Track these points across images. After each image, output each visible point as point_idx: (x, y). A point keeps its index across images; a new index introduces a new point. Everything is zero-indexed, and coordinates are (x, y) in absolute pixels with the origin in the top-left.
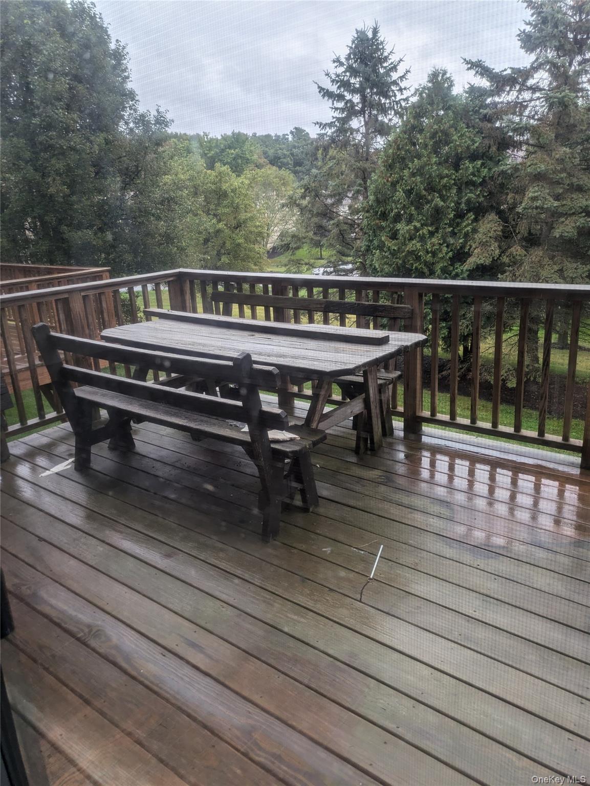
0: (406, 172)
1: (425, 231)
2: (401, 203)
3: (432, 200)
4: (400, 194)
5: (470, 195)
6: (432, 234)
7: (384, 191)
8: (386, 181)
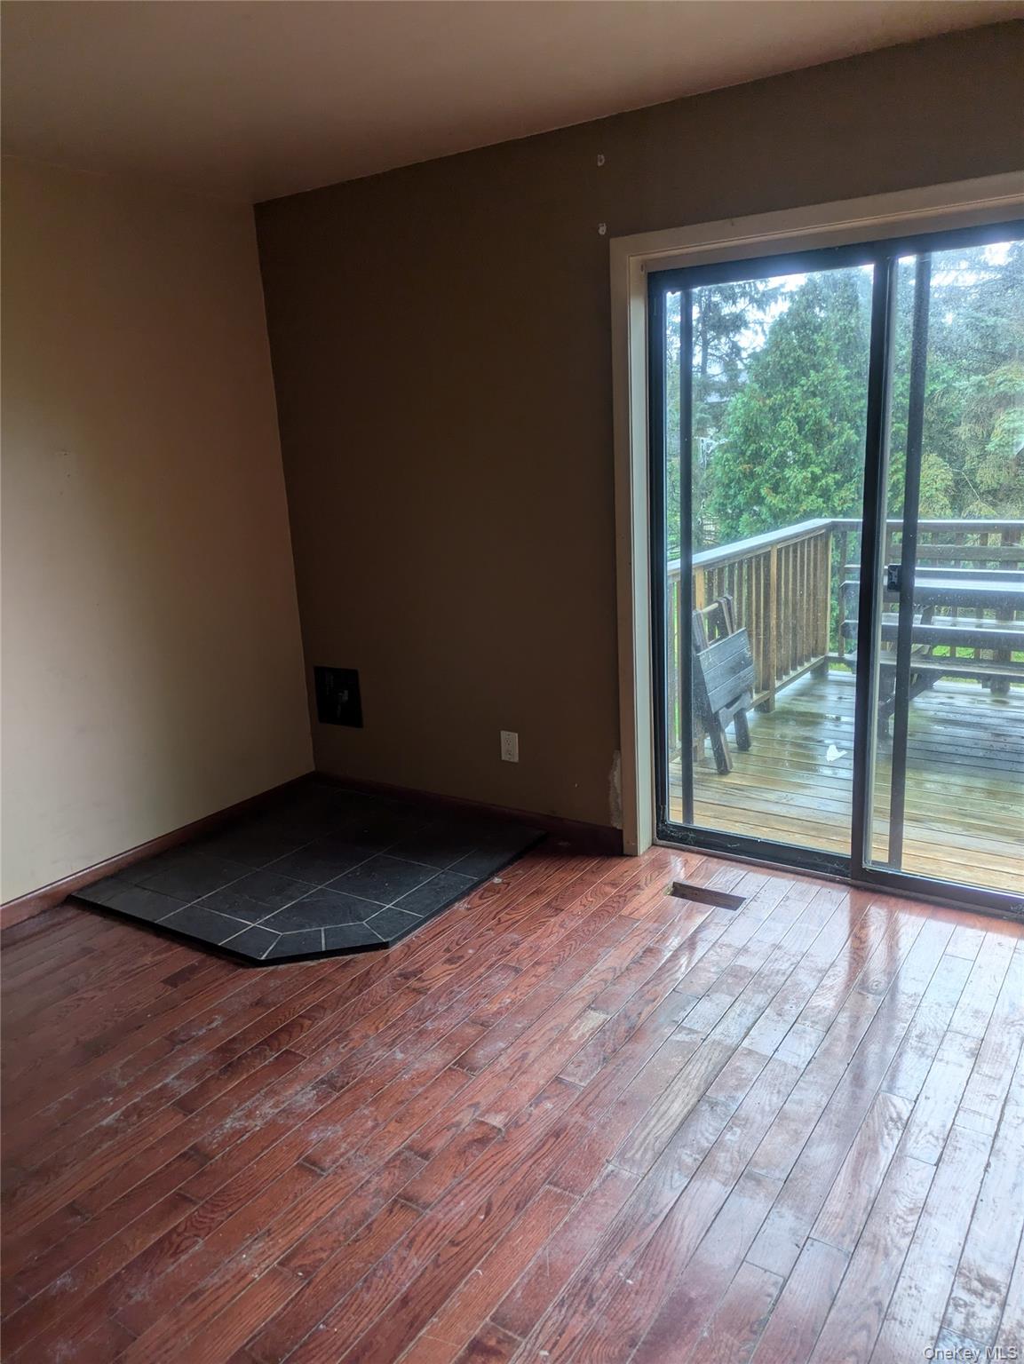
0: (797, 391)
1: (830, 479)
2: (790, 438)
3: (841, 433)
4: (787, 425)
5: (899, 425)
6: (839, 485)
7: (759, 420)
8: (762, 405)
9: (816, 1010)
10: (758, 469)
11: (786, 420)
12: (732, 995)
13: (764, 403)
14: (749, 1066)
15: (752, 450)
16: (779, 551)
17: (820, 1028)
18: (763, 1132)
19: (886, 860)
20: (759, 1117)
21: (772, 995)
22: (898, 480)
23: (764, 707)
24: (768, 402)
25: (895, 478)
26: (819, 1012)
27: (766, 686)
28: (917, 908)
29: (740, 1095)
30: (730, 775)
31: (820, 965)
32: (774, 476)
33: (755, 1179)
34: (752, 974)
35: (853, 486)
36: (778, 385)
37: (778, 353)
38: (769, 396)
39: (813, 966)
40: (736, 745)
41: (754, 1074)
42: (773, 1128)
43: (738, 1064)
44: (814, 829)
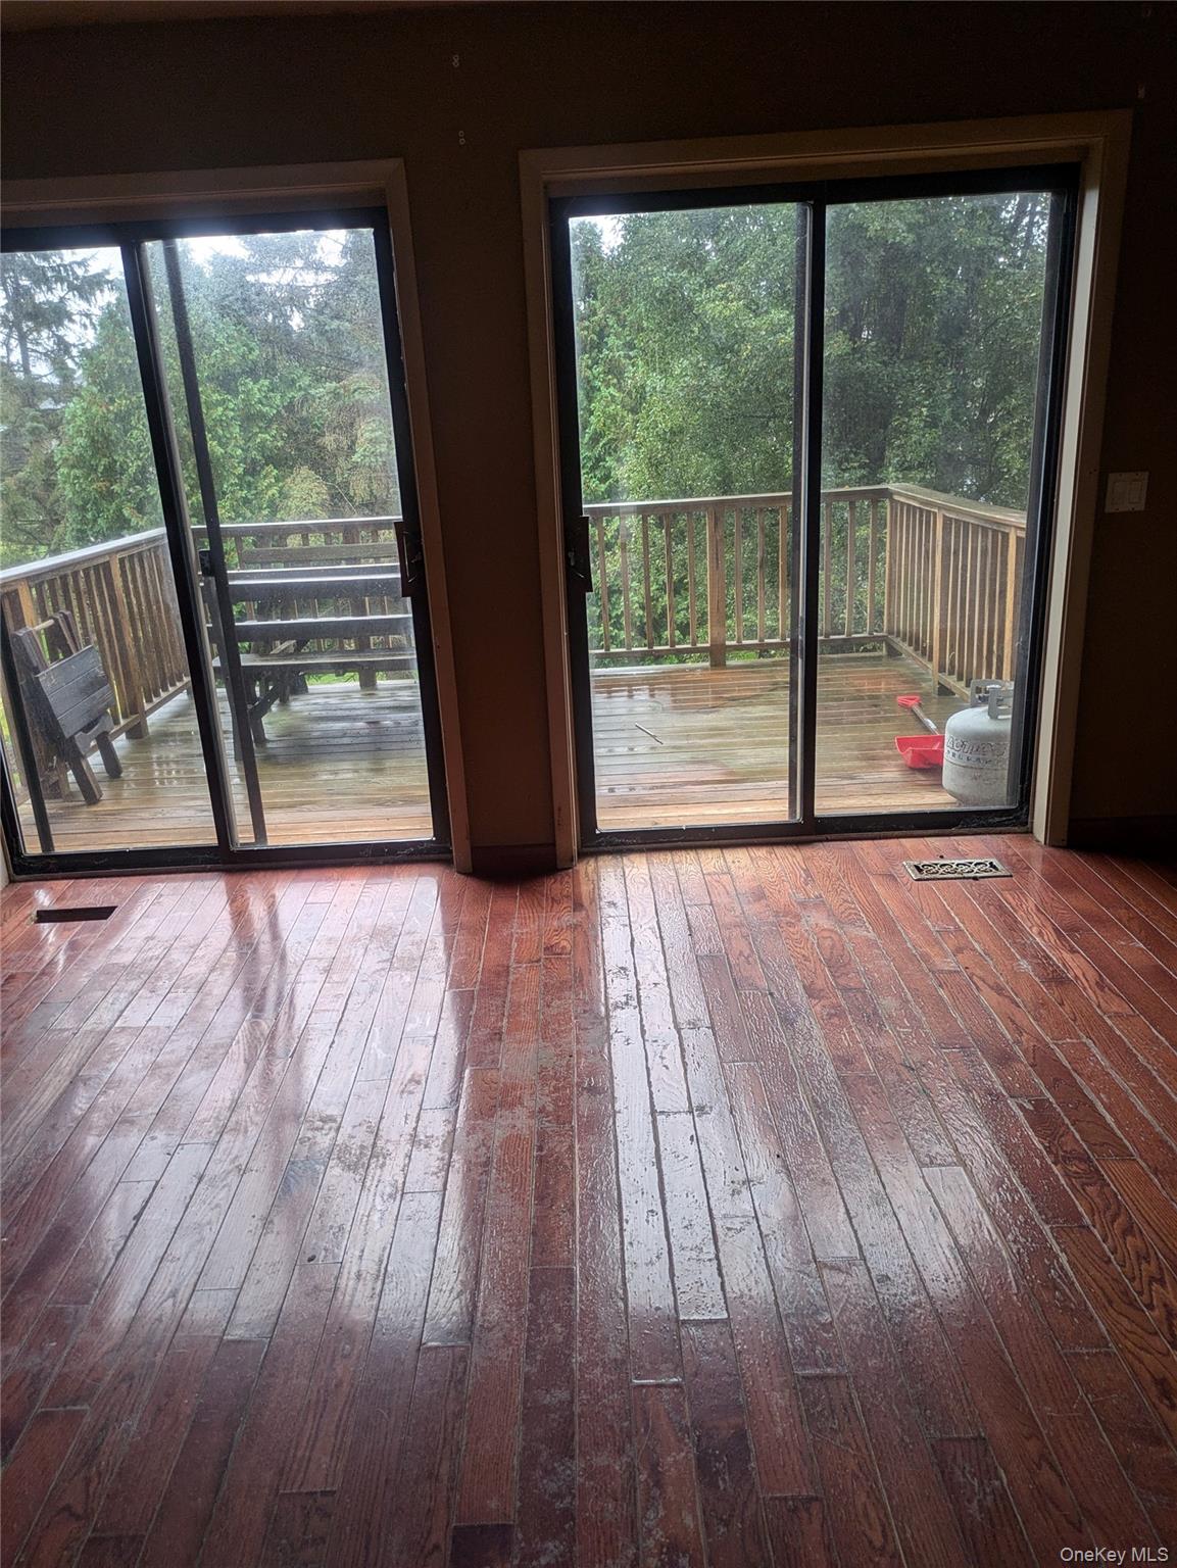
5: (262, 436)
7: (105, 430)
8: (105, 411)
9: (188, 978)
10: (116, 487)
11: (138, 429)
12: (104, 990)
13: (108, 410)
14: (122, 1040)
15: (105, 465)
16: (122, 561)
17: (192, 992)
18: (136, 1086)
19: (253, 841)
20: (132, 1075)
21: (145, 978)
22: (273, 495)
23: (136, 732)
24: (111, 408)
25: (270, 493)
26: (191, 979)
27: (133, 708)
28: (282, 875)
29: (114, 1065)
30: (100, 804)
31: (192, 942)
32: (137, 494)
33: (128, 1122)
34: (125, 967)
35: (227, 503)
36: (120, 389)
37: (113, 350)
38: (112, 401)
39: (186, 944)
40: (106, 775)
41: (127, 1044)
42: (147, 1078)
43: (111, 1042)
44: (191, 834)
